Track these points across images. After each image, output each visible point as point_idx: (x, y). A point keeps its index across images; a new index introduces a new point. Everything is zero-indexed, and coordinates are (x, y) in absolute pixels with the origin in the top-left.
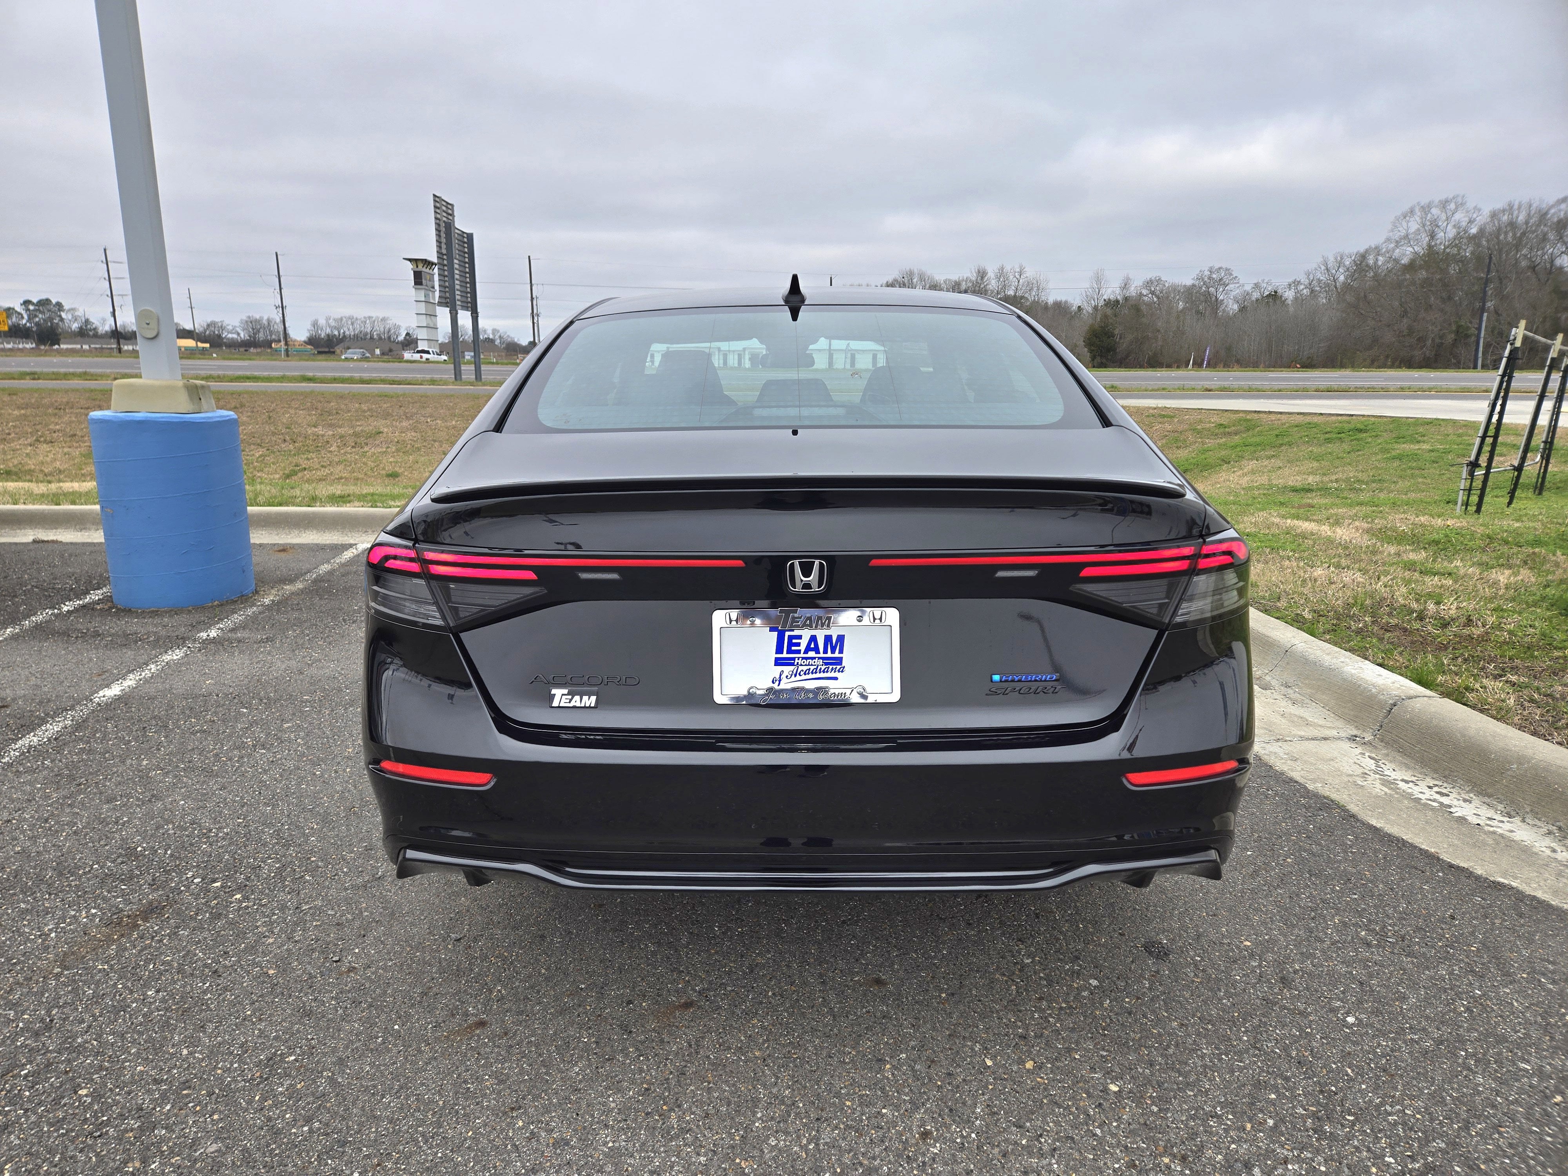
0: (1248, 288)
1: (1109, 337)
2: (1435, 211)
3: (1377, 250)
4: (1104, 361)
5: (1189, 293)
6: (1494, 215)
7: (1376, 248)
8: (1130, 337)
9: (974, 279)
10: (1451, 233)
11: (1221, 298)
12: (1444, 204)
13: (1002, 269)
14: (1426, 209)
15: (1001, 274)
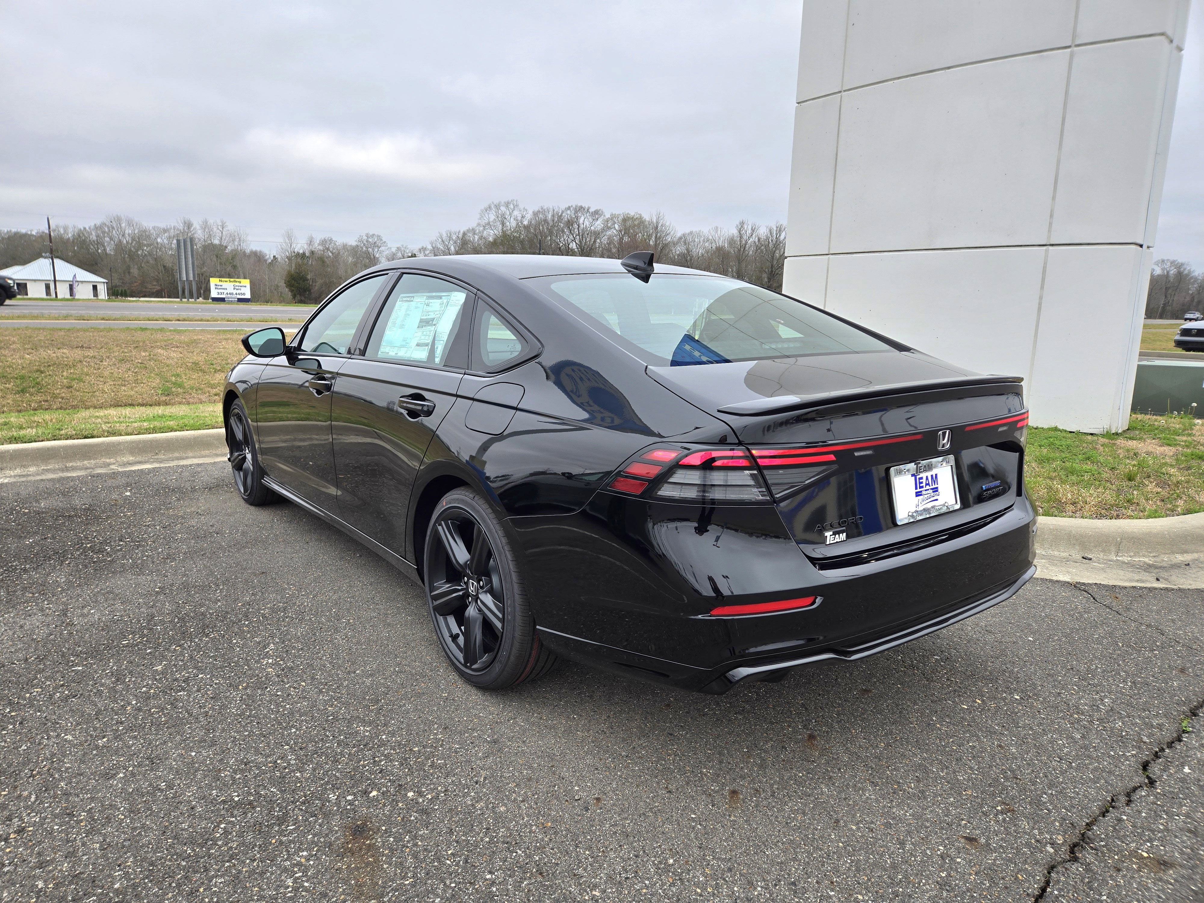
0: (394, 250)
1: (304, 281)
2: (503, 209)
3: (473, 231)
4: (303, 298)
5: (354, 251)
6: (535, 214)
7: (473, 229)
8: (320, 282)
9: (181, 228)
10: (514, 224)
11: (377, 256)
12: (507, 204)
13: (206, 222)
14: (498, 207)
15: (205, 226)
